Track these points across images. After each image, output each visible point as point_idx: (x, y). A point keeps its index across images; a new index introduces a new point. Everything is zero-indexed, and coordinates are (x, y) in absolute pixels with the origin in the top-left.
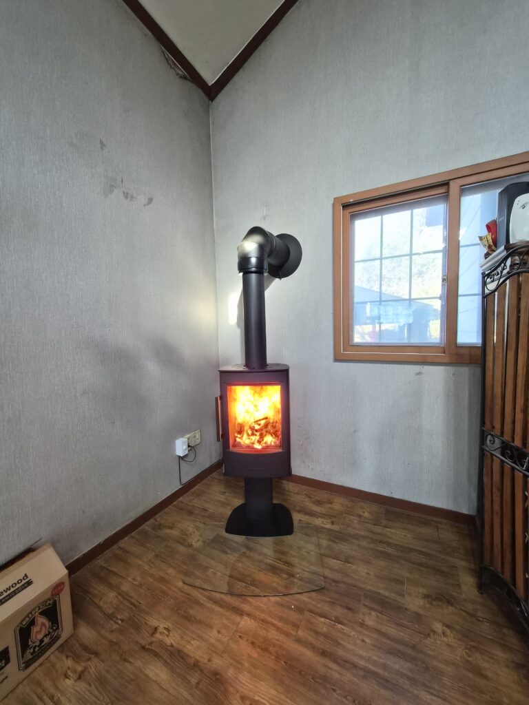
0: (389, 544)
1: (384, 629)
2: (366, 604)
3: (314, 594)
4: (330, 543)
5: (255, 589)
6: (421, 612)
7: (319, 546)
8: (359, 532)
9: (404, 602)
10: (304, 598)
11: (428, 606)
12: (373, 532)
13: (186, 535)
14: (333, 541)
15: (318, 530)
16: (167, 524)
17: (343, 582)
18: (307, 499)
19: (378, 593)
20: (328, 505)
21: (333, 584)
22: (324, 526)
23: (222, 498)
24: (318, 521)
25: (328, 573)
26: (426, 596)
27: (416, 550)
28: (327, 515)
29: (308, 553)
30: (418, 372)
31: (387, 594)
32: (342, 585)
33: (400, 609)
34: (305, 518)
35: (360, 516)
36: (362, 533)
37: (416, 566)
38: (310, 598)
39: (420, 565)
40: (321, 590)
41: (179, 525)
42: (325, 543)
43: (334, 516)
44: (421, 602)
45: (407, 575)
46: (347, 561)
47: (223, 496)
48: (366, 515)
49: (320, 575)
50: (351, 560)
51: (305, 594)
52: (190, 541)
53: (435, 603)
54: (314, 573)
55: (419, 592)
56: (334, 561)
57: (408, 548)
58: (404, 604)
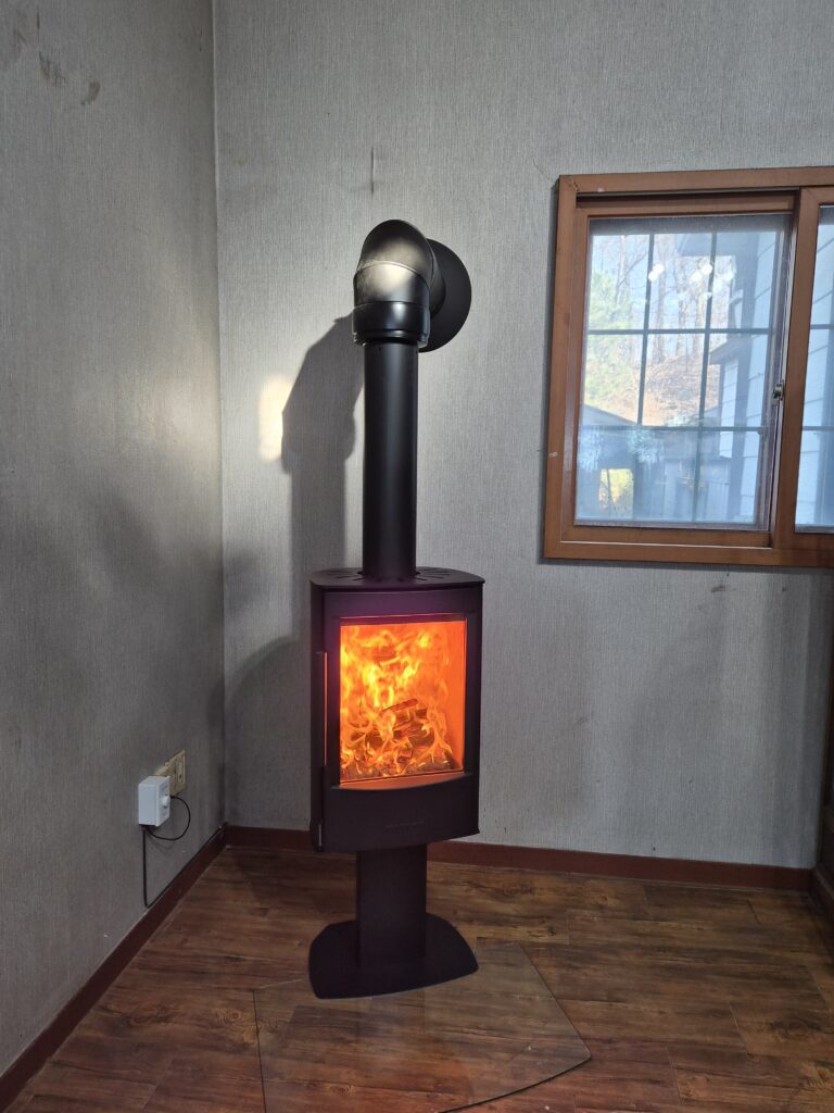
0: (677, 951)
1: (727, 1097)
2: (680, 1064)
3: (578, 1075)
4: (564, 971)
5: (451, 1096)
6: (776, 1053)
7: (543, 980)
8: (613, 939)
9: (742, 1045)
10: (561, 1086)
11: (782, 1040)
12: (640, 935)
13: (213, 1026)
14: (570, 966)
15: (530, 950)
16: (147, 1014)
17: (624, 1039)
18: (474, 892)
19: (695, 1043)
20: (525, 898)
21: (607, 1047)
22: (535, 940)
23: (263, 923)
24: (520, 933)
25: (585, 1029)
26: (773, 1027)
27: (729, 953)
28: (533, 917)
29: (530, 1000)
30: (717, 584)
31: (709, 1039)
32: (623, 1045)
33: (741, 1058)
34: (489, 932)
35: (601, 907)
36: (619, 939)
37: (740, 980)
38: (571, 1083)
39: (745, 975)
40: (586, 1064)
41: (182, 1008)
42: (553, 973)
43: (548, 917)
44: (769, 1038)
45: (730, 998)
46: (611, 999)
47: (265, 920)
48: (611, 902)
49: (573, 1037)
50: (619, 995)
51: (560, 1079)
52: (235, 1037)
53: (791, 1033)
54: (560, 1036)
55: (760, 1023)
56: (588, 1003)
57: (714, 950)
58: (744, 1048)
